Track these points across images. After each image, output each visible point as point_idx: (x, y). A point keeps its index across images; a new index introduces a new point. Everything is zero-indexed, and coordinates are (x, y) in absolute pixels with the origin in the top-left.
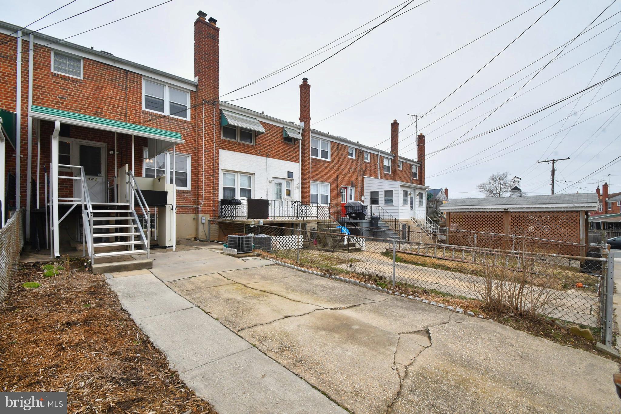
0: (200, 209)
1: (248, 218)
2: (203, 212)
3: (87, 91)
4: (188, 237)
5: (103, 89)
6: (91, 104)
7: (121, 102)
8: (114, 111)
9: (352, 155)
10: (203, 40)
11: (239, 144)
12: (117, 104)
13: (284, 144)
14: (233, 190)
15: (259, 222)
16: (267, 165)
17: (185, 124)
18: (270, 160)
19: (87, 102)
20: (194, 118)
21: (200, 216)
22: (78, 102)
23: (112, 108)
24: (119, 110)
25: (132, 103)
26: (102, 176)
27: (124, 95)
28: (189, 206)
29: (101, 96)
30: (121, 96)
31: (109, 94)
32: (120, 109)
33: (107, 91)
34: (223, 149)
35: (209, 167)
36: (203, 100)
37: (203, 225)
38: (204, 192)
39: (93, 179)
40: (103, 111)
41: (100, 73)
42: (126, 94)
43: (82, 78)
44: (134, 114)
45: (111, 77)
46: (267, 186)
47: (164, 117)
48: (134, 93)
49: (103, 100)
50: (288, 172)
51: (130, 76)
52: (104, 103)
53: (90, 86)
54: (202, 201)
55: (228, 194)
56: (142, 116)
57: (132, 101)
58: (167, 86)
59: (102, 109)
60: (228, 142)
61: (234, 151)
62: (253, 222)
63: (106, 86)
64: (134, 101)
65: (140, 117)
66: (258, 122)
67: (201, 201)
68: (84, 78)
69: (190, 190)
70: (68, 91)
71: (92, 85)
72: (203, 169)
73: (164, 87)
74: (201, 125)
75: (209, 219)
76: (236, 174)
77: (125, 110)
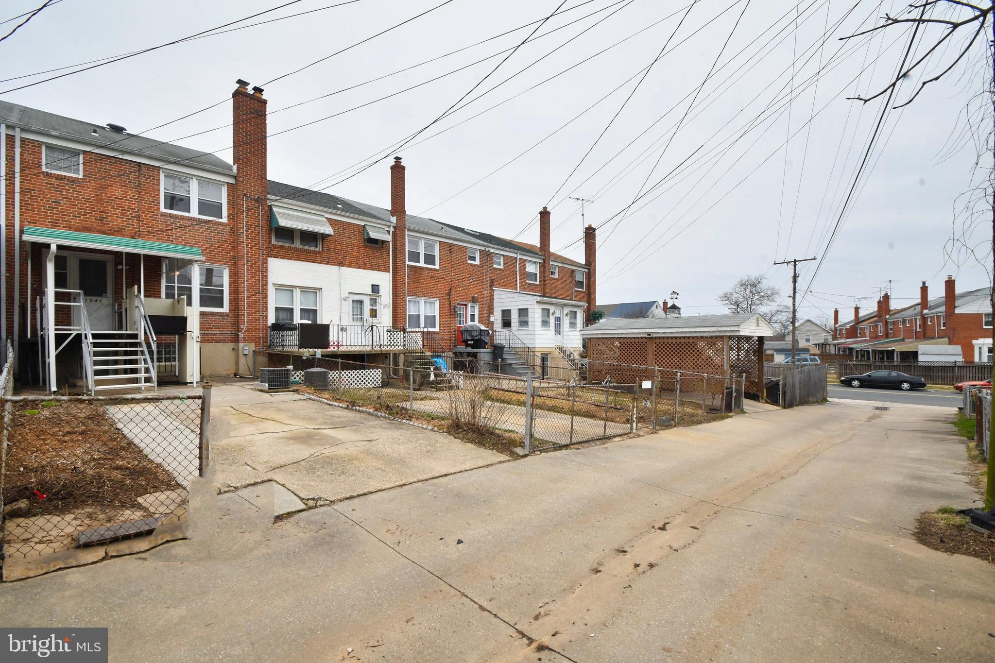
0: (241, 336)
1: (300, 348)
2: (245, 340)
3: (89, 192)
4: (225, 373)
5: (108, 189)
6: (94, 208)
7: (133, 204)
8: (124, 215)
9: (474, 259)
10: (244, 117)
11: (297, 250)
12: (127, 205)
13: (366, 248)
14: (291, 310)
15: (315, 352)
16: (339, 277)
17: (220, 227)
18: (344, 269)
19: (88, 205)
20: (232, 219)
21: (241, 345)
22: (77, 205)
23: (120, 211)
24: (130, 214)
25: (147, 203)
26: (108, 296)
27: (136, 194)
28: (226, 332)
29: (105, 196)
30: (133, 196)
31: (117, 194)
32: (131, 212)
33: (115, 190)
34: (274, 257)
35: (253, 282)
36: (245, 195)
37: (245, 358)
38: (246, 314)
39: (96, 301)
40: (109, 216)
41: (105, 169)
42: (139, 193)
43: (81, 176)
44: (150, 217)
45: (119, 172)
46: (341, 305)
47: (191, 219)
48: (150, 191)
49: (108, 202)
50: (372, 285)
51: (144, 170)
52: (110, 205)
53: (92, 186)
54: (244, 326)
55: (283, 315)
56: (160, 219)
57: (146, 201)
58: (194, 179)
59: (108, 213)
60: (282, 247)
61: (291, 259)
62: (306, 352)
63: (113, 184)
64: (149, 201)
65: (158, 221)
66: (325, 220)
67: (242, 326)
68: (84, 176)
69: (228, 311)
70: (64, 193)
71: (95, 183)
72: (245, 284)
73: (191, 180)
74: (241, 228)
75: (254, 349)
76: (294, 290)
77: (138, 212)
